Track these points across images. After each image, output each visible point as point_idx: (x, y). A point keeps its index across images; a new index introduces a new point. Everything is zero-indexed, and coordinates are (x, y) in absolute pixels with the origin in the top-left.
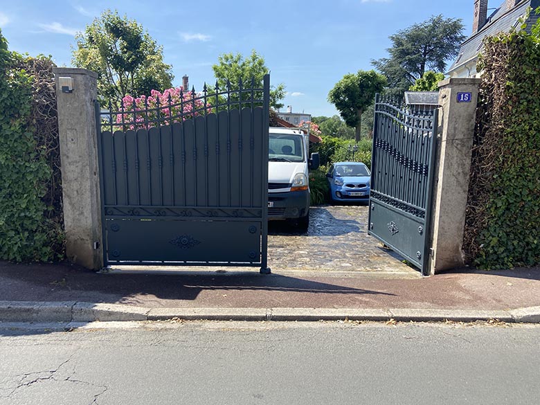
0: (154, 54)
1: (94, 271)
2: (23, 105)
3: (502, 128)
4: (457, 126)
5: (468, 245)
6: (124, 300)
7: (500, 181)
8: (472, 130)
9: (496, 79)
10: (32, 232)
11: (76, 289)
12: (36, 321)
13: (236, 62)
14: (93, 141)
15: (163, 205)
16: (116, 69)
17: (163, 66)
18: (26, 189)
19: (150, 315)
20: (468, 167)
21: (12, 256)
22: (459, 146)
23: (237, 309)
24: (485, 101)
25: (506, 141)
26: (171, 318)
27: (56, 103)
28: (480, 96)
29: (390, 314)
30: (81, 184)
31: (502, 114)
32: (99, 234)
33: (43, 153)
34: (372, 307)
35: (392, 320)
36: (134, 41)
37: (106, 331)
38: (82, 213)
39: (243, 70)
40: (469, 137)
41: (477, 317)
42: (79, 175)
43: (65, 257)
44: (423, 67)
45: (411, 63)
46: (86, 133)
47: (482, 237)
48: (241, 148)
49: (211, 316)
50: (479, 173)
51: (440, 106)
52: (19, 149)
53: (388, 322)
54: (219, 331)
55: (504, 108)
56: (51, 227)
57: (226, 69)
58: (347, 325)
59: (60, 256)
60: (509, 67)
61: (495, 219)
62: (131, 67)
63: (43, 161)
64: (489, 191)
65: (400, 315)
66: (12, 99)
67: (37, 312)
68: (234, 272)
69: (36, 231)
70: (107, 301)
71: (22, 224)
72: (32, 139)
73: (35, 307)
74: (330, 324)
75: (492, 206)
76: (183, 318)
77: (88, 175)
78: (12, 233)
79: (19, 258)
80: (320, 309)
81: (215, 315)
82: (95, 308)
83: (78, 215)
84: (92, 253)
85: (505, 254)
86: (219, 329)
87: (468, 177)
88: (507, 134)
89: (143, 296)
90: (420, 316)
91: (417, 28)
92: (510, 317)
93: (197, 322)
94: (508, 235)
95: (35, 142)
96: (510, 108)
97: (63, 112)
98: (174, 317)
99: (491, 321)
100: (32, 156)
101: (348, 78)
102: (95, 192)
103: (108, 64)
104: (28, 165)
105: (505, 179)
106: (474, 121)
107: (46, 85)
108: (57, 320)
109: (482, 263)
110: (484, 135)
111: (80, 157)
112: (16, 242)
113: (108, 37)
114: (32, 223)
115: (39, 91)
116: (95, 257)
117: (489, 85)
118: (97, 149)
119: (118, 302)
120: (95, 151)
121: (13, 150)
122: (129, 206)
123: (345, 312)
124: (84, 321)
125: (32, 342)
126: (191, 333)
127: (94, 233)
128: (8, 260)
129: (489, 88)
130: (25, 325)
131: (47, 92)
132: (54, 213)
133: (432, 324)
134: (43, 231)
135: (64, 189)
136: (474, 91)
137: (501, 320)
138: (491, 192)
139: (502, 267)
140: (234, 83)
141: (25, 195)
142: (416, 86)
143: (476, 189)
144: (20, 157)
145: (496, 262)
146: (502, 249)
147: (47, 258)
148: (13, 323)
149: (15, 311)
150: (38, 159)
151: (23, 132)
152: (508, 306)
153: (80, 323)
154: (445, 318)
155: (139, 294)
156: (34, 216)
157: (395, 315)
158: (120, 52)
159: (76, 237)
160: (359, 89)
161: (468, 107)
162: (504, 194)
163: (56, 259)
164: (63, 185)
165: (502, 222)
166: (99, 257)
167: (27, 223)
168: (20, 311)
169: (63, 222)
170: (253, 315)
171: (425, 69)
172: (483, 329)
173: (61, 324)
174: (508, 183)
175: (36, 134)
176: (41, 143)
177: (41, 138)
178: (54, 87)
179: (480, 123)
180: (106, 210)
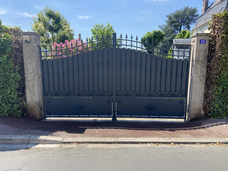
0: (66, 25)
1: (40, 120)
2: (8, 49)
3: (220, 55)
4: (200, 54)
5: (205, 107)
6: (52, 134)
7: (219, 79)
8: (206, 56)
9: (217, 33)
10: (13, 104)
11: (31, 129)
12: (14, 144)
13: (101, 28)
14: (39, 64)
15: (69, 91)
16: (50, 32)
17: (70, 30)
18: (10, 85)
19: (63, 141)
20: (205, 73)
21: (4, 114)
22: (201, 64)
23: (102, 138)
24: (212, 43)
25: (222, 61)
26: (73, 142)
27: (22, 47)
28: (210, 41)
29: (171, 140)
30: (34, 83)
31: (220, 49)
32: (42, 103)
33: (17, 69)
34: (163, 137)
35: (172, 143)
36: (57, 20)
37: (44, 149)
38: (34, 95)
39: (104, 31)
40: (205, 59)
41: (211, 141)
42: (33, 79)
43: (27, 114)
44: (181, 28)
45: (176, 26)
46: (36, 60)
47: (212, 104)
48: (103, 66)
49: (91, 142)
50: (210, 75)
51: (192, 46)
52: (6, 68)
53: (170, 144)
54: (94, 149)
55: (221, 46)
56: (21, 101)
57: (97, 30)
58: (152, 146)
59: (25, 114)
60: (223, 28)
61: (218, 96)
62: (56, 31)
63: (17, 72)
64: (214, 84)
65: (176, 141)
66: (3, 46)
67: (14, 140)
68: (101, 120)
69: (14, 103)
70: (44, 135)
71: (9, 100)
72: (12, 63)
73: (13, 138)
74: (144, 145)
75: (216, 90)
76: (78, 143)
77: (36, 78)
78: (4, 104)
79: (7, 115)
80: (140, 138)
81: (92, 141)
82: (39, 138)
83: (33, 96)
84: (39, 112)
85: (222, 112)
86: (94, 148)
87: (205, 77)
88: (223, 58)
89: (61, 132)
90: (185, 141)
91: (178, 12)
92: (226, 141)
93: (84, 145)
94: (223, 103)
95: (13, 65)
96: (224, 46)
97: (25, 51)
98: (74, 142)
99: (218, 144)
100: (12, 71)
101: (148, 33)
102: (40, 86)
103: (47, 30)
104: (11, 75)
105: (222, 78)
106: (207, 52)
107: (18, 40)
108: (23, 144)
109: (212, 116)
110: (212, 58)
111: (33, 70)
112: (6, 108)
113: (46, 18)
114: (13, 100)
115: (15, 42)
116: (40, 114)
117: (214, 36)
118: (40, 67)
119: (49, 135)
120: (40, 68)
121: (3, 68)
122: (54, 92)
123: (151, 140)
124: (34, 144)
125: (11, 154)
126: (81, 150)
127: (40, 103)
128: (2, 116)
129: (214, 38)
130: (8, 146)
131: (18, 43)
132: (22, 95)
133: (191, 145)
134: (18, 103)
135: (26, 85)
136: (207, 39)
137: (222, 143)
138: (216, 84)
139: (221, 117)
140: (100, 37)
141: (9, 88)
142: (178, 36)
143: (209, 82)
144: (7, 71)
145: (218, 115)
146: (221, 109)
147: (19, 115)
148: (3, 145)
149: (4, 140)
150: (15, 72)
151: (8, 60)
152: (225, 136)
153: (33, 145)
154: (197, 142)
155: (59, 131)
156: (13, 97)
157: (174, 141)
158: (52, 25)
159: (32, 105)
160: (153, 38)
161: (205, 46)
162: (221, 85)
163: (23, 116)
164: (26, 83)
165: (221, 97)
166: (42, 114)
167: (10, 100)
168: (7, 139)
169: (26, 99)
170: (109, 141)
171: (182, 29)
172: (214, 148)
173: (24, 146)
174: (223, 80)
175: (13, 61)
176: (16, 65)
177: (16, 63)
178: (21, 40)
179: (210, 53)
180: (45, 94)
